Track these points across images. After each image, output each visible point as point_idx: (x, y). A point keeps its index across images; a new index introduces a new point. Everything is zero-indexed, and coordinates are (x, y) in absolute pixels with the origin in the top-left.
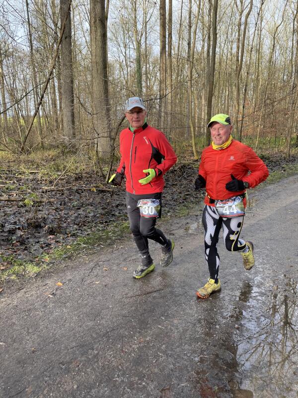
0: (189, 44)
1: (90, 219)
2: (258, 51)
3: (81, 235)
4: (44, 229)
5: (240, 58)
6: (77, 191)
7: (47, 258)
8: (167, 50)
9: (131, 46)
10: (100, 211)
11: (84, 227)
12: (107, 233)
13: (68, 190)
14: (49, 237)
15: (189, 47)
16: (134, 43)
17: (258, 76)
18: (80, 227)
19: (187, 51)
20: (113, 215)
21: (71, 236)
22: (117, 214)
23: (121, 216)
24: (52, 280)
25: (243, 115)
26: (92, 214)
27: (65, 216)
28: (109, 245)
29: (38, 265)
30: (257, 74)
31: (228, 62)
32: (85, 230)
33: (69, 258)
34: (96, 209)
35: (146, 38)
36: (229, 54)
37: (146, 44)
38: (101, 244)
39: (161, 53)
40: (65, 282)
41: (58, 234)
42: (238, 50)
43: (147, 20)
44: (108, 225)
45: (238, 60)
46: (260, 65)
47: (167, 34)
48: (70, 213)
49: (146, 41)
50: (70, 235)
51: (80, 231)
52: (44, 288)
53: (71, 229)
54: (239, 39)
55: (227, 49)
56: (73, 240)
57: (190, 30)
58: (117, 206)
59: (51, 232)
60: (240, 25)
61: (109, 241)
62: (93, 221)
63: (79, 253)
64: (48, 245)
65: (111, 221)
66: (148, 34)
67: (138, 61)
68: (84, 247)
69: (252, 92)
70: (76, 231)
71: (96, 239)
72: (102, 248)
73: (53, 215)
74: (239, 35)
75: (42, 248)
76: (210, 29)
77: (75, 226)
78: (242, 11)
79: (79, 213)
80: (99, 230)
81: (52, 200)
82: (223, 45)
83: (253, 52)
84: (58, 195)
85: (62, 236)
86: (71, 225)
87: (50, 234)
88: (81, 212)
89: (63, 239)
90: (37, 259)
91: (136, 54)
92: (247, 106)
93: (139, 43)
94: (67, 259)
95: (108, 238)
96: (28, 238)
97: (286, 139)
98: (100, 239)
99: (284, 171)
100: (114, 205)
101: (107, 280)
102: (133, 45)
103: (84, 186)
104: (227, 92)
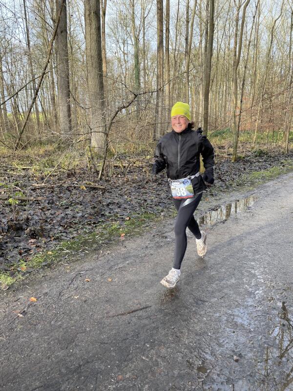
0: (187, 39)
1: (77, 221)
2: (256, 46)
3: (65, 238)
4: (26, 231)
5: (237, 54)
6: (68, 189)
7: (23, 267)
8: (164, 45)
9: (130, 42)
10: (89, 211)
11: (70, 229)
12: (94, 236)
13: (58, 187)
14: (30, 241)
15: (187, 43)
16: (133, 39)
17: (256, 71)
18: (65, 229)
19: (185, 47)
20: (103, 215)
21: (55, 239)
22: (107, 213)
23: (111, 216)
24: (26, 294)
25: (241, 109)
26: (80, 214)
27: (51, 216)
28: (95, 250)
29: (12, 275)
30: (254, 69)
31: (226, 57)
32: (70, 232)
33: (49, 266)
34: (85, 209)
35: (144, 34)
36: (226, 50)
37: (144, 40)
38: (86, 250)
39: (159, 48)
40: (40, 297)
41: (40, 238)
42: (236, 45)
43: (145, 16)
44: (96, 226)
45: (235, 55)
46: (258, 60)
47: (164, 29)
48: (57, 213)
49: (144, 37)
50: (53, 238)
51: (64, 234)
52: (15, 304)
53: (56, 231)
54: (236, 34)
55: (225, 44)
56: (56, 244)
57: (187, 25)
58: (108, 205)
59: (33, 235)
60: (237, 20)
61: (95, 246)
62: (80, 222)
63: (61, 261)
64: (28, 251)
65: (100, 222)
66: (146, 30)
67: (136, 56)
68: (67, 253)
69: (249, 87)
70: (60, 234)
71: (81, 244)
72: (86, 254)
73: (38, 216)
74: (237, 30)
75: (20, 254)
76: (207, 24)
77: (60, 228)
78: (240, 6)
79: (67, 213)
80: (86, 233)
81: (40, 198)
82: (220, 40)
83: (251, 48)
84: (48, 193)
85: (44, 240)
86: (56, 227)
87: (32, 238)
88: (69, 212)
89: (45, 243)
90: (13, 268)
91: (134, 50)
92: (244, 101)
93: (137, 39)
94: (46, 267)
95: (95, 242)
96: (7, 243)
97: (284, 133)
98: (85, 243)
99: (283, 166)
100: (104, 204)
101: (88, 294)
102: (131, 41)
103: (76, 183)
104: (225, 87)
